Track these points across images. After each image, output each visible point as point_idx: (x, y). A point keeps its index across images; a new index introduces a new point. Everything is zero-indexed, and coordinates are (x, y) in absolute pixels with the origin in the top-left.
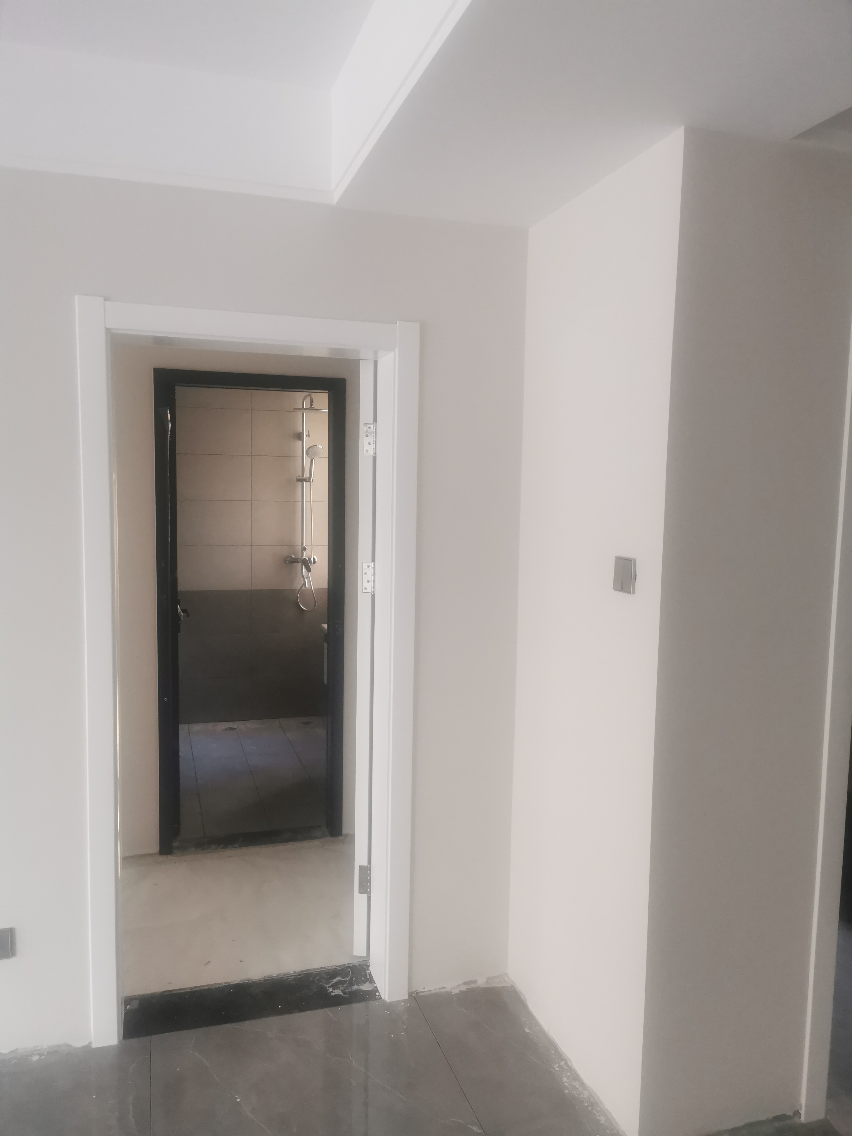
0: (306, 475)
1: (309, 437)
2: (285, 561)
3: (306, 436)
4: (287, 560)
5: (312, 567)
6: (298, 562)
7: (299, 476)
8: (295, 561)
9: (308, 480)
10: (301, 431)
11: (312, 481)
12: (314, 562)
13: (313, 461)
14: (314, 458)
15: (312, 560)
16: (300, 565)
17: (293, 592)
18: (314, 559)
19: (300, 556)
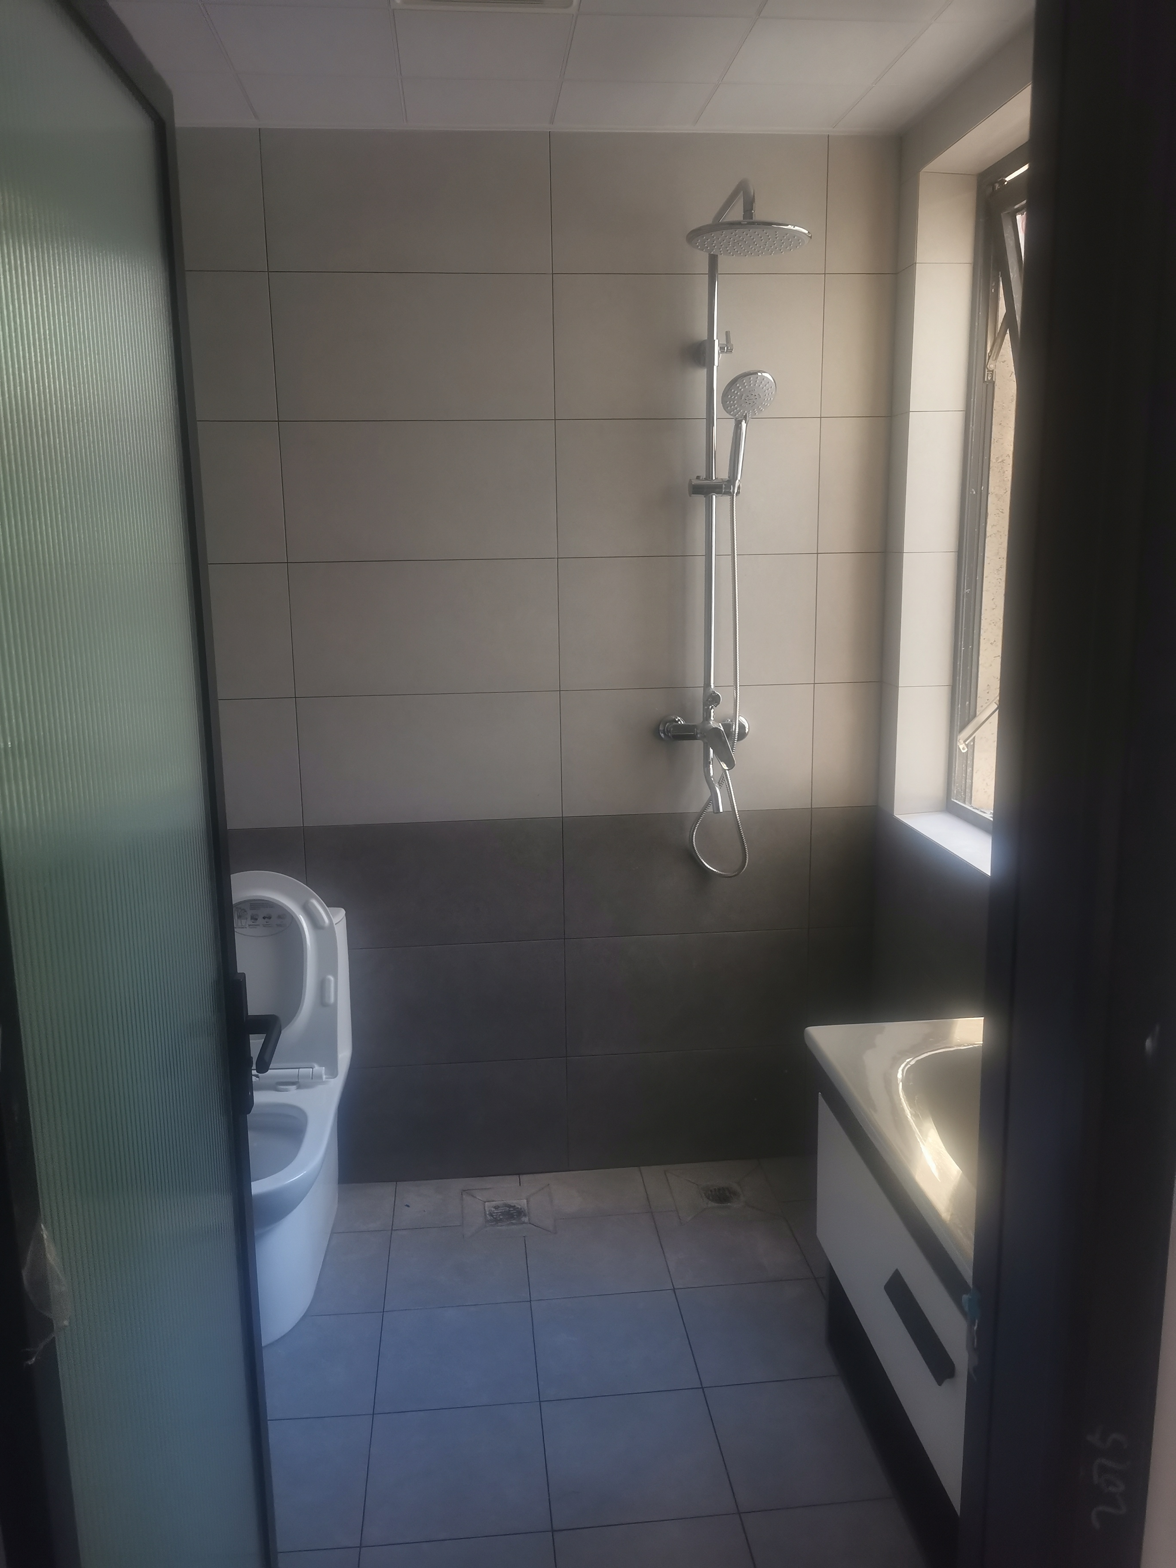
0: (721, 472)
1: (730, 351)
2: (656, 732)
3: (722, 349)
4: (661, 728)
5: (738, 750)
6: (693, 737)
7: (698, 478)
8: (686, 734)
9: (725, 488)
10: (705, 337)
11: (738, 493)
12: (742, 735)
13: (744, 424)
14: (745, 417)
15: (736, 729)
16: (698, 744)
17: (678, 820)
18: (742, 727)
19: (698, 720)
